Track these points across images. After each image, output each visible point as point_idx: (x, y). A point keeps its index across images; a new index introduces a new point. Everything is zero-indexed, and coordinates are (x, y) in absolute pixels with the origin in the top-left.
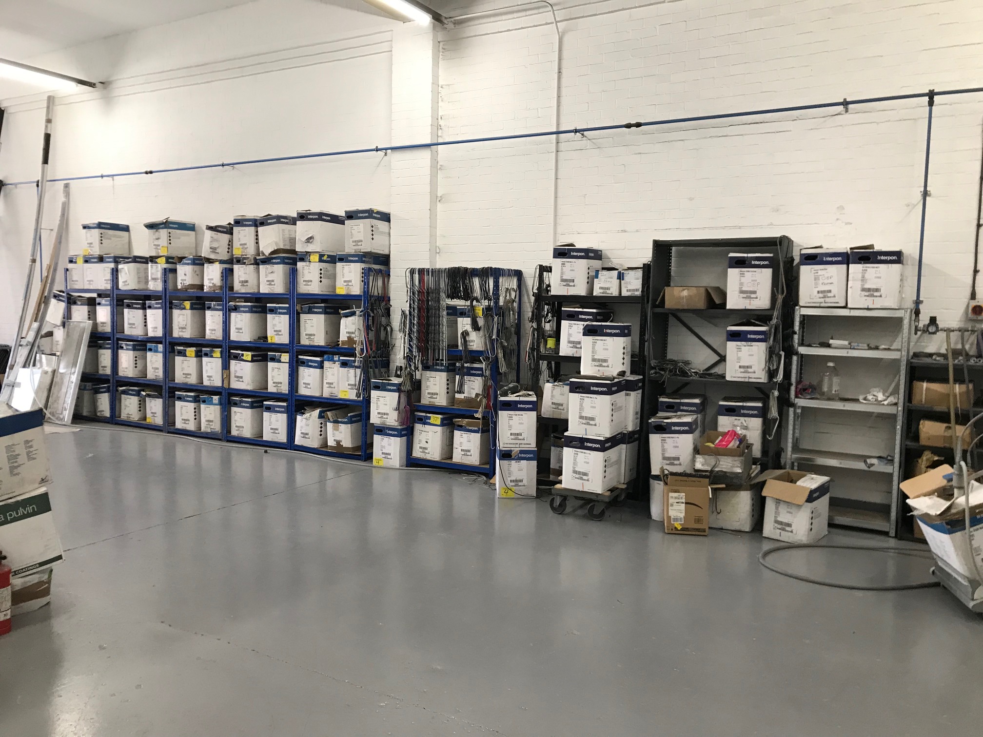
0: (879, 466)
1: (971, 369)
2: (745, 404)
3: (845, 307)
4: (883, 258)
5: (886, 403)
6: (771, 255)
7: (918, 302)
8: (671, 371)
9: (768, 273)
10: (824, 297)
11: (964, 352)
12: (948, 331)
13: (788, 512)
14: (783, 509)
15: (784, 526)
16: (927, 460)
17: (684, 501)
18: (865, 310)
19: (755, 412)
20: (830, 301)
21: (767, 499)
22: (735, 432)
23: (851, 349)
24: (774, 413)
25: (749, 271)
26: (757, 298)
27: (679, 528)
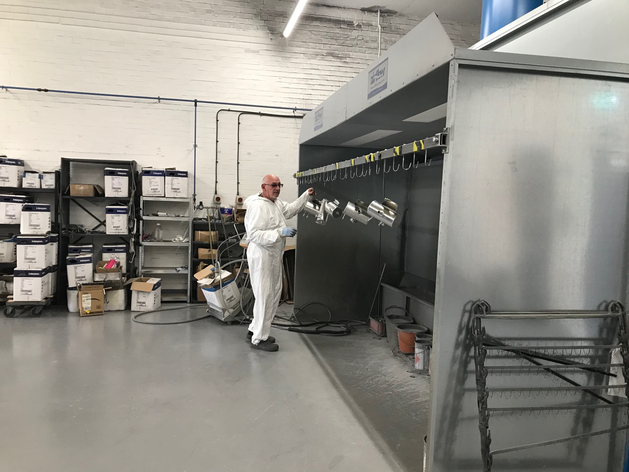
0: (182, 271)
1: (217, 224)
2: (117, 246)
3: (164, 197)
4: (180, 174)
5: (184, 241)
6: (128, 170)
7: (195, 195)
8: (75, 231)
9: (126, 179)
10: (154, 192)
11: (214, 218)
12: (207, 208)
13: (143, 297)
14: (141, 295)
15: (142, 304)
16: (202, 266)
17: (90, 298)
18: (173, 198)
19: (123, 250)
20: (157, 194)
21: (133, 291)
22: (114, 260)
23: (167, 217)
24: (132, 249)
25: (116, 178)
26: (121, 191)
27: (88, 312)
